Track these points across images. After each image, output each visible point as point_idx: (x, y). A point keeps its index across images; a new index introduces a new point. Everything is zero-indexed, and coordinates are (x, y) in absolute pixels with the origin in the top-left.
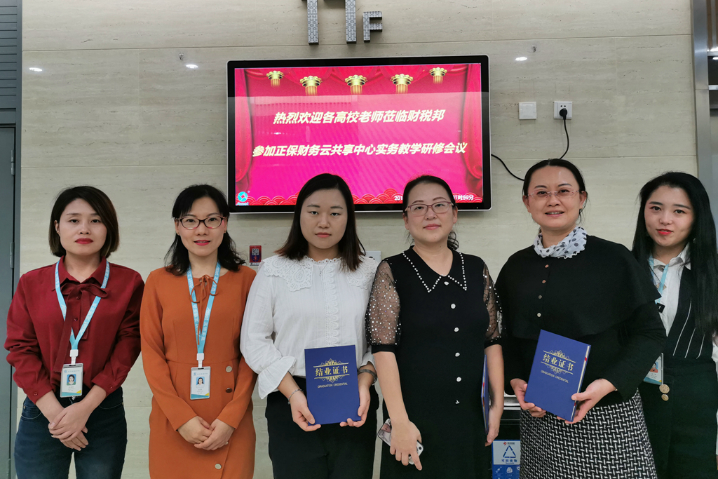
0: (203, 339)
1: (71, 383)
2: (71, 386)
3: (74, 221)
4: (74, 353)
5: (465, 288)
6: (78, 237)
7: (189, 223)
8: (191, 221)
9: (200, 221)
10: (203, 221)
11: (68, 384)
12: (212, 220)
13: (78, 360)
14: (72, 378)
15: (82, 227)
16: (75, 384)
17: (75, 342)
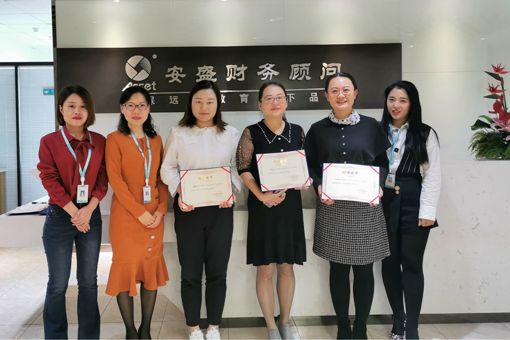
0: (149, 171)
1: (82, 195)
2: (82, 198)
3: (72, 106)
4: (83, 179)
5: (290, 142)
6: (74, 116)
7: (129, 107)
8: (131, 106)
9: (136, 106)
10: (138, 106)
11: (81, 196)
12: (142, 105)
13: (85, 183)
14: (83, 192)
15: (76, 110)
16: (84, 196)
17: (82, 173)
